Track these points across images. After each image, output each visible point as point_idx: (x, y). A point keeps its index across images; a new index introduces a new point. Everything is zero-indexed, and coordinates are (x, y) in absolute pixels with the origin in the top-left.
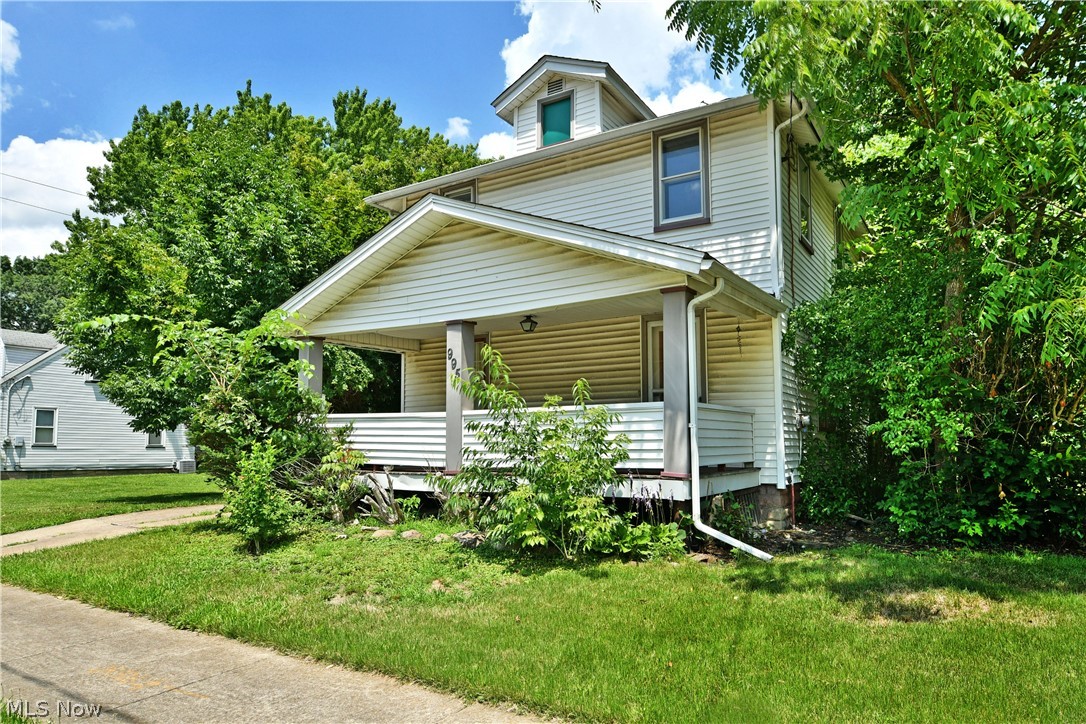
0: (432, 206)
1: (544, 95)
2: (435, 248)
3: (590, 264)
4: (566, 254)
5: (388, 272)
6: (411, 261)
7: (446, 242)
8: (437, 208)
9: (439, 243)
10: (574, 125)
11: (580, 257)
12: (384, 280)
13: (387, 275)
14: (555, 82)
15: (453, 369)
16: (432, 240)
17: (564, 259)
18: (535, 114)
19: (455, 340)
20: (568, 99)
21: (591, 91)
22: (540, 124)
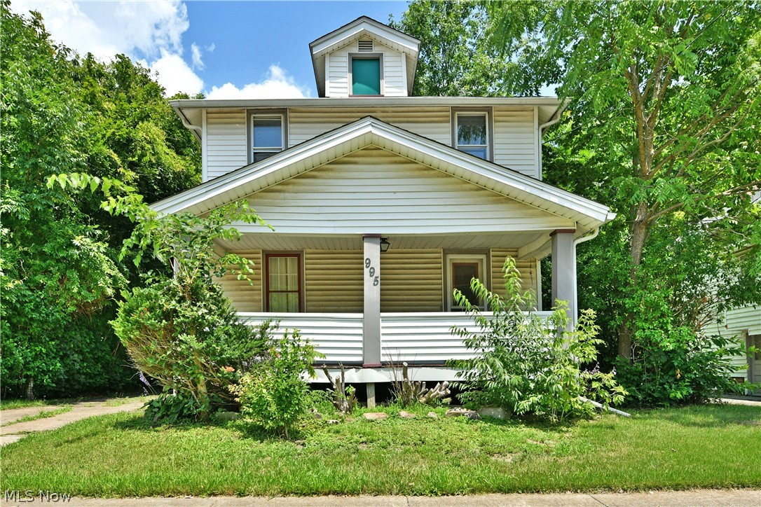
0: (370, 129)
1: (355, 50)
2: (345, 166)
3: (502, 203)
4: (479, 192)
5: (294, 180)
6: (323, 174)
7: (362, 164)
8: (375, 131)
9: (355, 163)
10: (383, 83)
11: (493, 196)
12: (290, 187)
13: (294, 184)
14: (365, 42)
15: (371, 276)
16: (346, 159)
17: (479, 196)
18: (346, 64)
19: (372, 252)
20: (377, 60)
21: (398, 59)
22: (351, 75)
